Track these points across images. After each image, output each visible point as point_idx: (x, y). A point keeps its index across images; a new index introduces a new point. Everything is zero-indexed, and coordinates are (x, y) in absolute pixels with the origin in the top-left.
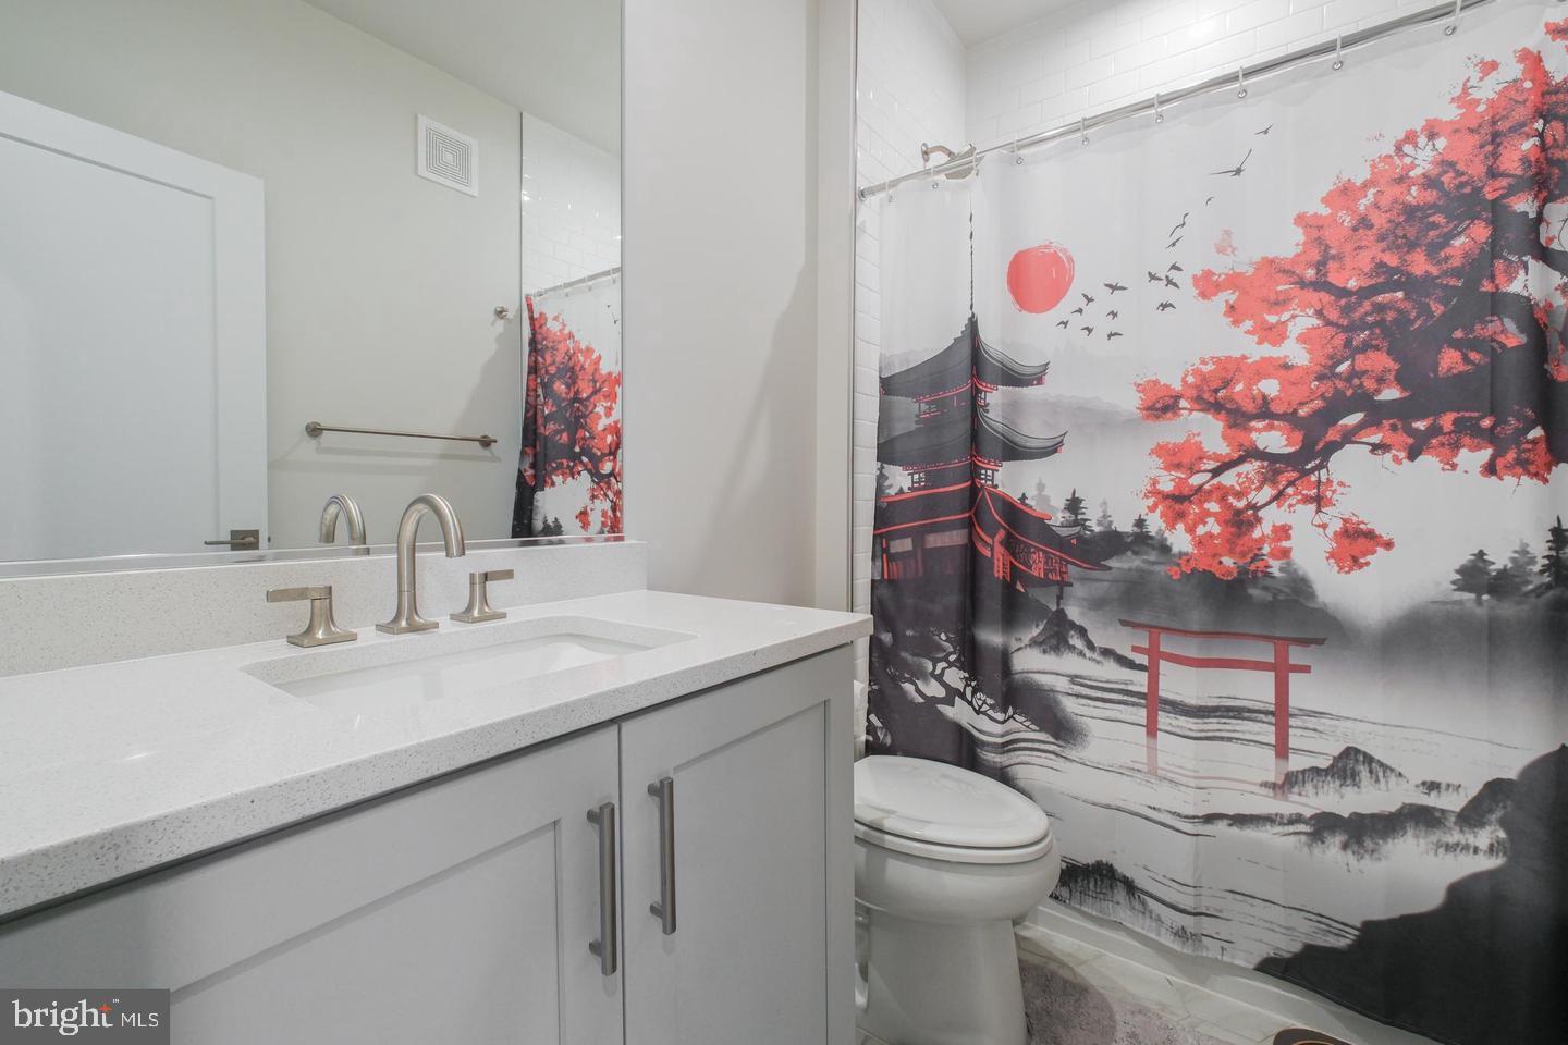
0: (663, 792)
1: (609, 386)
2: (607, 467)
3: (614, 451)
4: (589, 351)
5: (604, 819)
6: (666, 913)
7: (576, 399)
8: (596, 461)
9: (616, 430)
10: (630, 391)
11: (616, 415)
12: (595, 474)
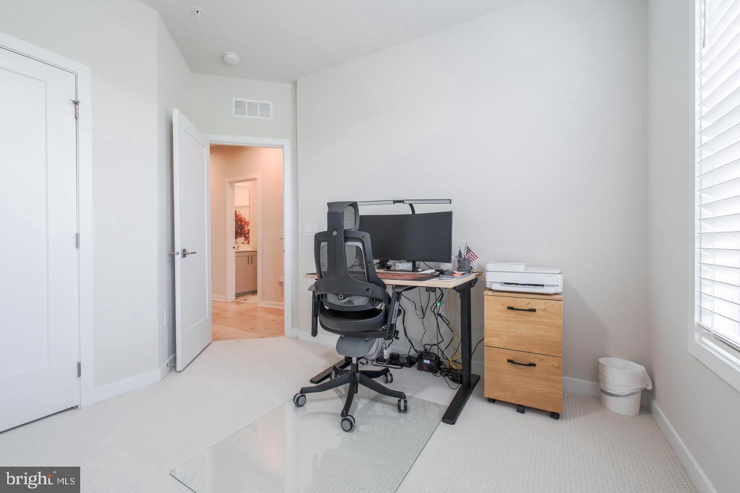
0: (252, 256)
1: (247, 223)
2: (247, 236)
3: (248, 233)
4: (244, 218)
5: (248, 256)
6: (252, 263)
7: (242, 225)
8: (245, 235)
9: (249, 230)
10: (250, 225)
11: (248, 228)
12: (245, 237)
